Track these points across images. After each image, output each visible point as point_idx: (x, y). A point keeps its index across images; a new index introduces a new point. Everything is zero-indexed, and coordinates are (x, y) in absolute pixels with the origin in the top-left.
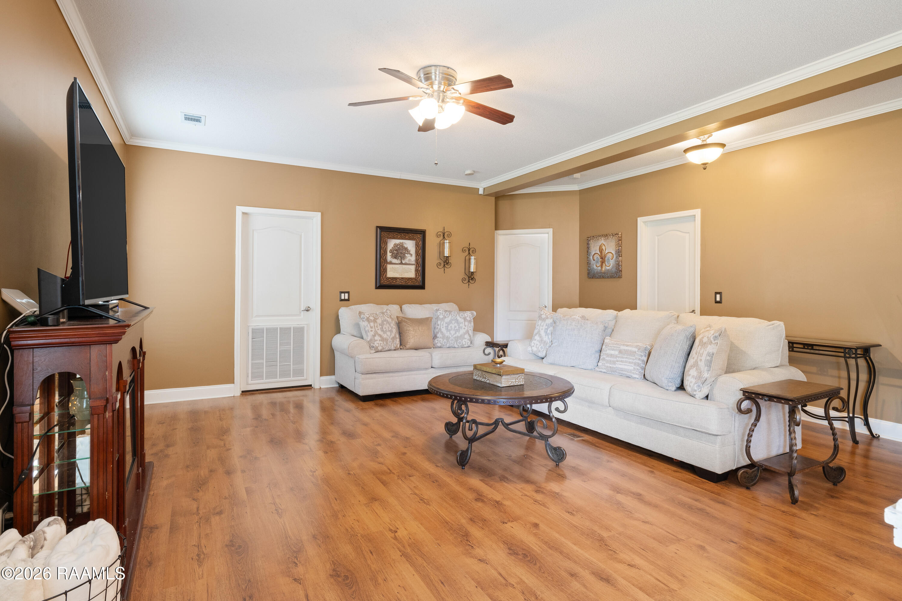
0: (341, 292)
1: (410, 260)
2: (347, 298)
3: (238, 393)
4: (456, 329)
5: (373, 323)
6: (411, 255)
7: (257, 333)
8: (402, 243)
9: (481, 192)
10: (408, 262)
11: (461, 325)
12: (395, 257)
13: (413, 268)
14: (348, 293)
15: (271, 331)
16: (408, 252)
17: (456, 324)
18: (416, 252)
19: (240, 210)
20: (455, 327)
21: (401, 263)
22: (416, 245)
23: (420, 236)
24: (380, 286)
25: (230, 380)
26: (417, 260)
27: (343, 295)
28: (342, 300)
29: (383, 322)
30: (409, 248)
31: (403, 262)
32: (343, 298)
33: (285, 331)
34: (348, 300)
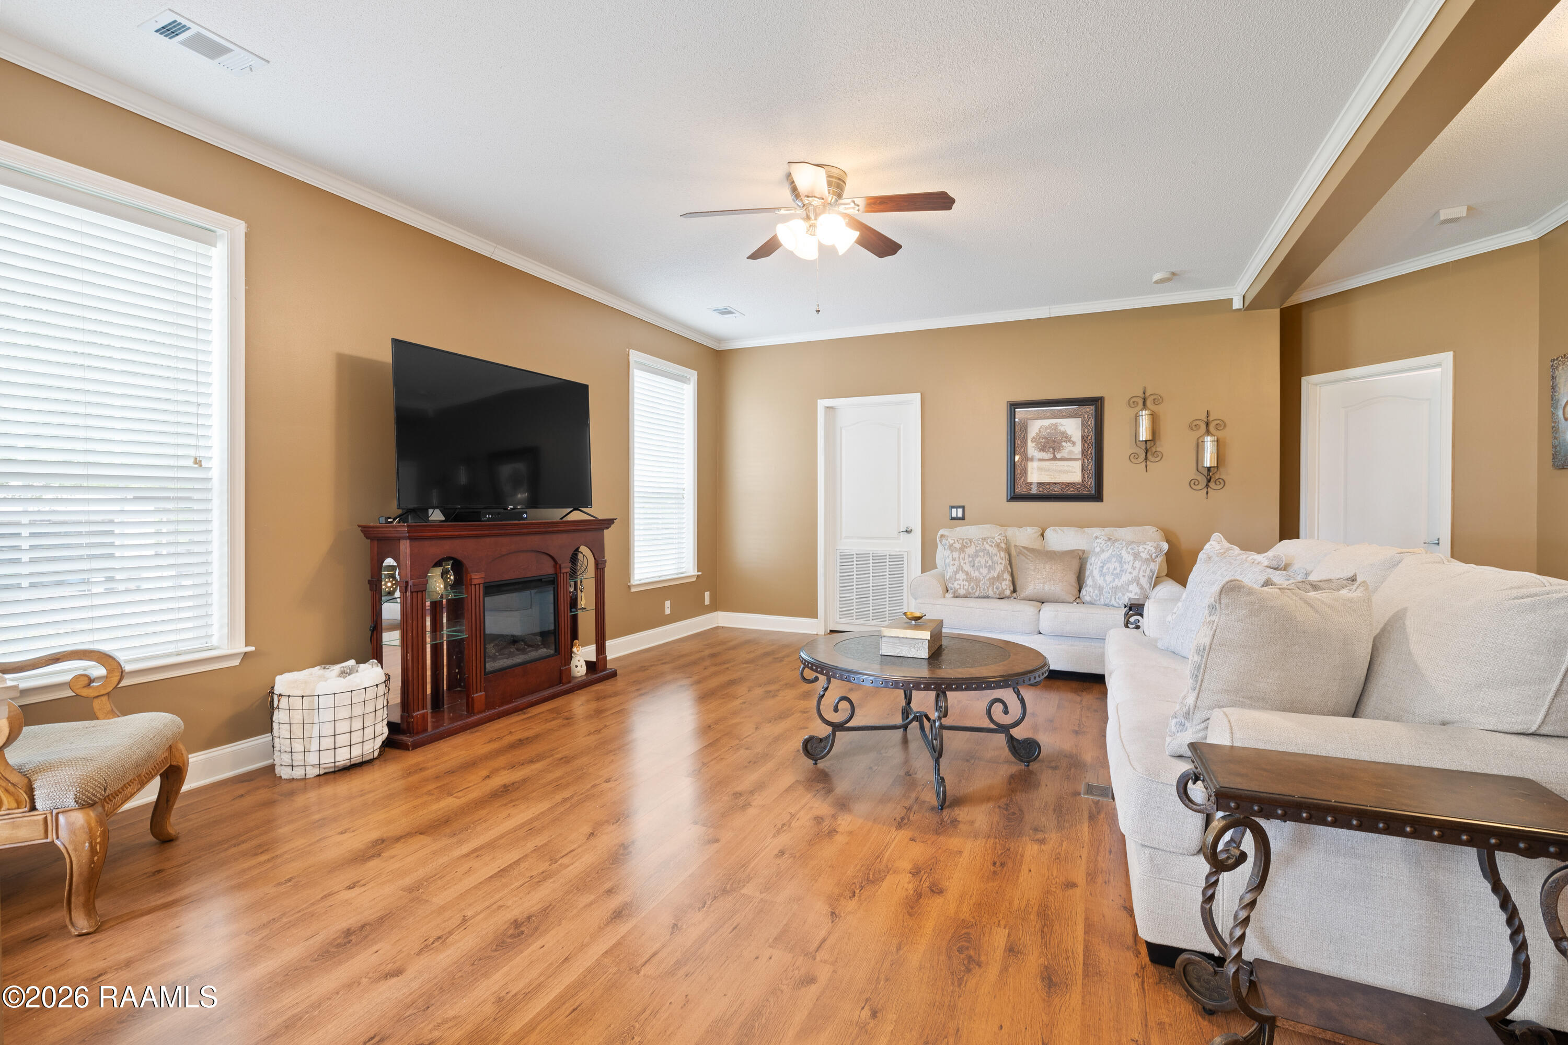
0: (952, 507)
1: (1071, 452)
2: (960, 515)
3: (822, 632)
4: (1115, 572)
5: (957, 553)
6: (1074, 443)
7: (846, 558)
8: (1056, 425)
9: (1237, 304)
10: (1066, 456)
11: (1125, 566)
12: (1043, 449)
13: (1077, 465)
14: (963, 508)
15: (863, 557)
16: (1068, 439)
17: (1117, 565)
18: (1083, 437)
19: (822, 403)
20: (1115, 569)
21: (1055, 458)
22: (1083, 425)
23: (1090, 409)
24: (1015, 497)
25: (813, 614)
26: (1084, 452)
27: (954, 510)
28: (952, 519)
29: (977, 552)
30: (1069, 432)
31: (1058, 456)
32: (954, 515)
33: (879, 558)
34: (963, 518)
